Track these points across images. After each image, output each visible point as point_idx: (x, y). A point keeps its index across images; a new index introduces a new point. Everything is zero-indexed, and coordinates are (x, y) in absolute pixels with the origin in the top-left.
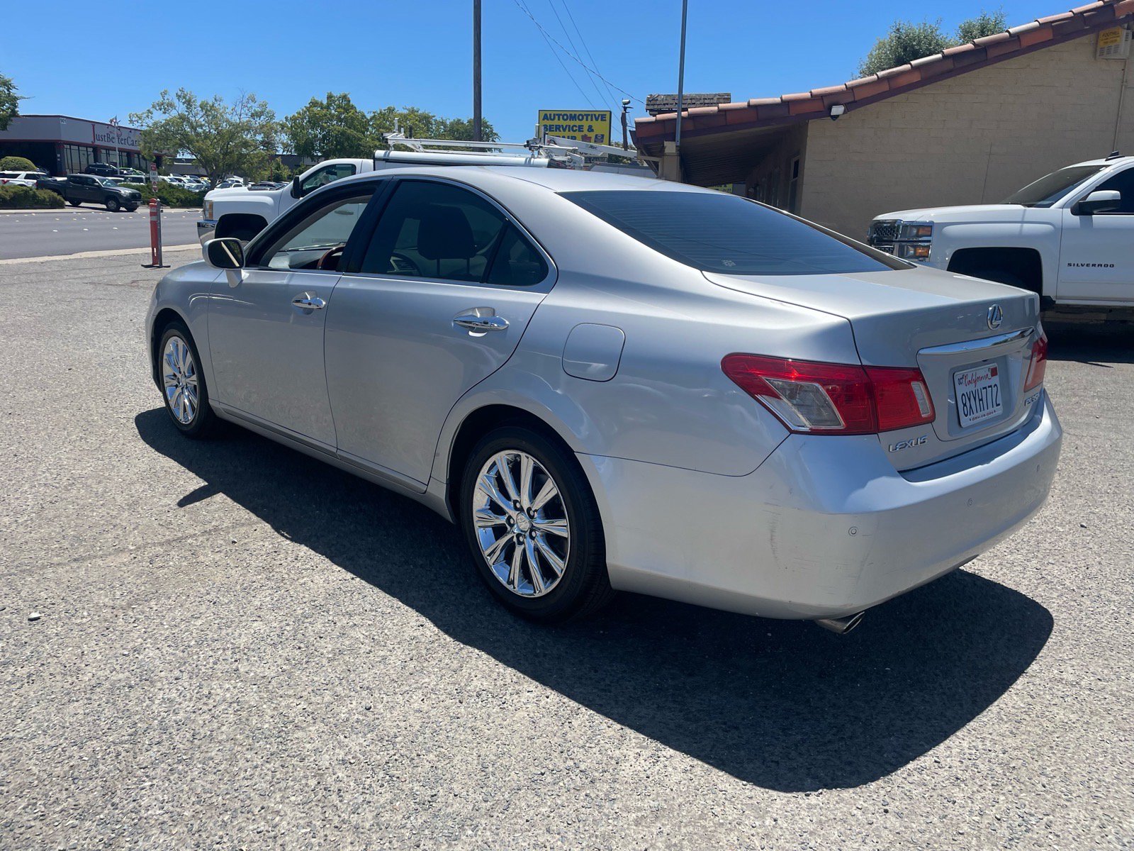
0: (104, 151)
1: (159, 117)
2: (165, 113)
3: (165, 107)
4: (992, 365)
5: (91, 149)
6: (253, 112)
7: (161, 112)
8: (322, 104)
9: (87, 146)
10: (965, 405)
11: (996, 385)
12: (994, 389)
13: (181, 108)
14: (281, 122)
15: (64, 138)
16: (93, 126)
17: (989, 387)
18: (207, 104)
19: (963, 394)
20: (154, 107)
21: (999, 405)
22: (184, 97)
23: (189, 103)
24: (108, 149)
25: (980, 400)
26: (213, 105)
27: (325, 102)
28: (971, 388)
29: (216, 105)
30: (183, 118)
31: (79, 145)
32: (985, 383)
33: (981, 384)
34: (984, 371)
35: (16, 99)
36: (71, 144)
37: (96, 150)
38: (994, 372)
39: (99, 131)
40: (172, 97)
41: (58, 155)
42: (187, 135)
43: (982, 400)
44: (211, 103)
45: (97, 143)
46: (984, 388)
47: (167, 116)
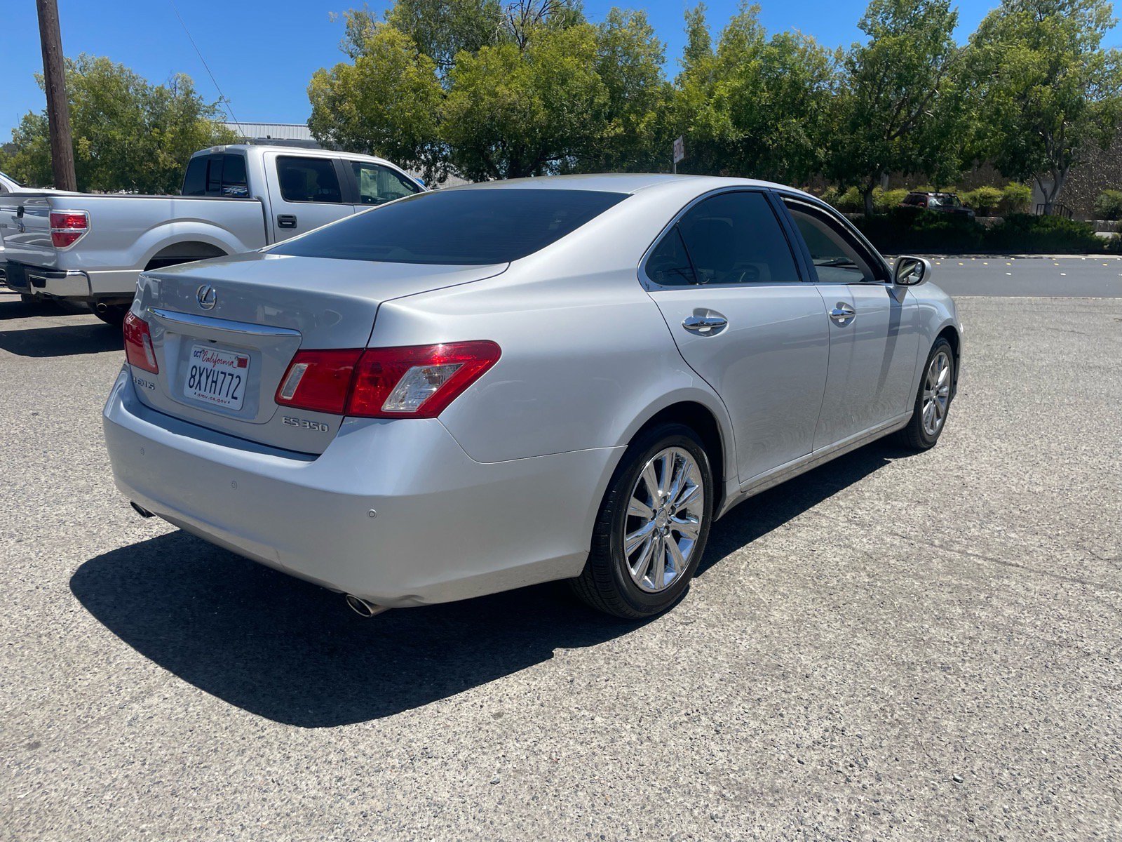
4: (242, 356)
10: (193, 377)
11: (238, 377)
12: (236, 381)
17: (229, 374)
19: (195, 367)
21: (236, 398)
25: (213, 382)
28: (209, 366)
32: (228, 369)
33: (219, 367)
34: (230, 356)
38: (242, 363)
43: (216, 382)
46: (222, 373)
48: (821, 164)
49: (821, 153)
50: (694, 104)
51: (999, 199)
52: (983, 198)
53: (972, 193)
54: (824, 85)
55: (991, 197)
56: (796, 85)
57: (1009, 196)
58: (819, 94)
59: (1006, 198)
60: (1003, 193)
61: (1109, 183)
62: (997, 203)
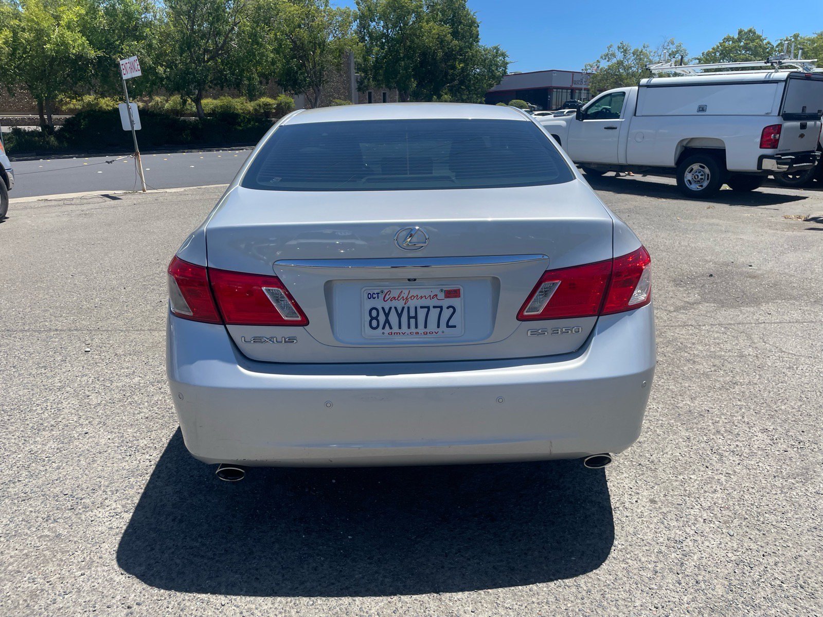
0: (577, 91)
1: (604, 65)
2: (608, 61)
3: (607, 57)
5: (569, 91)
6: (670, 52)
7: (606, 60)
8: (733, 38)
9: (567, 89)
13: (620, 56)
14: (699, 57)
15: (554, 85)
16: (573, 74)
18: (638, 51)
20: (602, 57)
22: (623, 48)
23: (625, 51)
24: (580, 89)
26: (642, 51)
27: (736, 37)
29: (644, 51)
30: (620, 63)
31: (562, 88)
35: (507, 63)
36: (557, 88)
37: (573, 91)
39: (577, 78)
40: (614, 49)
41: (549, 97)
42: (620, 75)
44: (640, 50)
45: (574, 86)
47: (610, 63)
48: (162, 79)
49: (160, 70)
50: (45, 24)
51: (275, 106)
52: (264, 105)
53: (257, 102)
54: (150, 16)
55: (270, 104)
56: (129, 15)
57: (281, 104)
58: (149, 24)
59: (279, 105)
60: (276, 102)
61: (336, 95)
62: (275, 109)
